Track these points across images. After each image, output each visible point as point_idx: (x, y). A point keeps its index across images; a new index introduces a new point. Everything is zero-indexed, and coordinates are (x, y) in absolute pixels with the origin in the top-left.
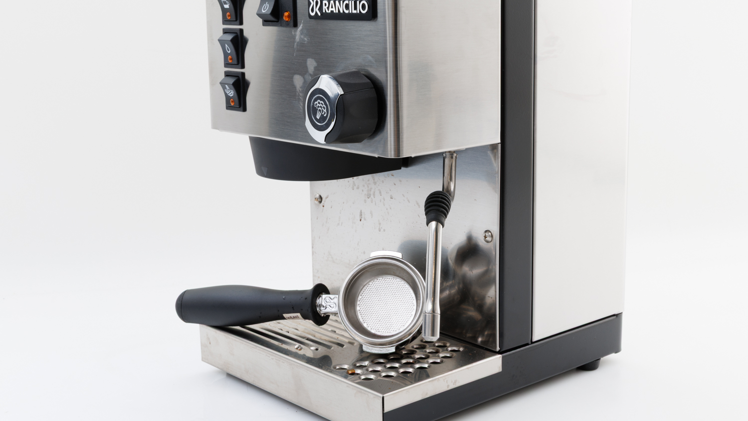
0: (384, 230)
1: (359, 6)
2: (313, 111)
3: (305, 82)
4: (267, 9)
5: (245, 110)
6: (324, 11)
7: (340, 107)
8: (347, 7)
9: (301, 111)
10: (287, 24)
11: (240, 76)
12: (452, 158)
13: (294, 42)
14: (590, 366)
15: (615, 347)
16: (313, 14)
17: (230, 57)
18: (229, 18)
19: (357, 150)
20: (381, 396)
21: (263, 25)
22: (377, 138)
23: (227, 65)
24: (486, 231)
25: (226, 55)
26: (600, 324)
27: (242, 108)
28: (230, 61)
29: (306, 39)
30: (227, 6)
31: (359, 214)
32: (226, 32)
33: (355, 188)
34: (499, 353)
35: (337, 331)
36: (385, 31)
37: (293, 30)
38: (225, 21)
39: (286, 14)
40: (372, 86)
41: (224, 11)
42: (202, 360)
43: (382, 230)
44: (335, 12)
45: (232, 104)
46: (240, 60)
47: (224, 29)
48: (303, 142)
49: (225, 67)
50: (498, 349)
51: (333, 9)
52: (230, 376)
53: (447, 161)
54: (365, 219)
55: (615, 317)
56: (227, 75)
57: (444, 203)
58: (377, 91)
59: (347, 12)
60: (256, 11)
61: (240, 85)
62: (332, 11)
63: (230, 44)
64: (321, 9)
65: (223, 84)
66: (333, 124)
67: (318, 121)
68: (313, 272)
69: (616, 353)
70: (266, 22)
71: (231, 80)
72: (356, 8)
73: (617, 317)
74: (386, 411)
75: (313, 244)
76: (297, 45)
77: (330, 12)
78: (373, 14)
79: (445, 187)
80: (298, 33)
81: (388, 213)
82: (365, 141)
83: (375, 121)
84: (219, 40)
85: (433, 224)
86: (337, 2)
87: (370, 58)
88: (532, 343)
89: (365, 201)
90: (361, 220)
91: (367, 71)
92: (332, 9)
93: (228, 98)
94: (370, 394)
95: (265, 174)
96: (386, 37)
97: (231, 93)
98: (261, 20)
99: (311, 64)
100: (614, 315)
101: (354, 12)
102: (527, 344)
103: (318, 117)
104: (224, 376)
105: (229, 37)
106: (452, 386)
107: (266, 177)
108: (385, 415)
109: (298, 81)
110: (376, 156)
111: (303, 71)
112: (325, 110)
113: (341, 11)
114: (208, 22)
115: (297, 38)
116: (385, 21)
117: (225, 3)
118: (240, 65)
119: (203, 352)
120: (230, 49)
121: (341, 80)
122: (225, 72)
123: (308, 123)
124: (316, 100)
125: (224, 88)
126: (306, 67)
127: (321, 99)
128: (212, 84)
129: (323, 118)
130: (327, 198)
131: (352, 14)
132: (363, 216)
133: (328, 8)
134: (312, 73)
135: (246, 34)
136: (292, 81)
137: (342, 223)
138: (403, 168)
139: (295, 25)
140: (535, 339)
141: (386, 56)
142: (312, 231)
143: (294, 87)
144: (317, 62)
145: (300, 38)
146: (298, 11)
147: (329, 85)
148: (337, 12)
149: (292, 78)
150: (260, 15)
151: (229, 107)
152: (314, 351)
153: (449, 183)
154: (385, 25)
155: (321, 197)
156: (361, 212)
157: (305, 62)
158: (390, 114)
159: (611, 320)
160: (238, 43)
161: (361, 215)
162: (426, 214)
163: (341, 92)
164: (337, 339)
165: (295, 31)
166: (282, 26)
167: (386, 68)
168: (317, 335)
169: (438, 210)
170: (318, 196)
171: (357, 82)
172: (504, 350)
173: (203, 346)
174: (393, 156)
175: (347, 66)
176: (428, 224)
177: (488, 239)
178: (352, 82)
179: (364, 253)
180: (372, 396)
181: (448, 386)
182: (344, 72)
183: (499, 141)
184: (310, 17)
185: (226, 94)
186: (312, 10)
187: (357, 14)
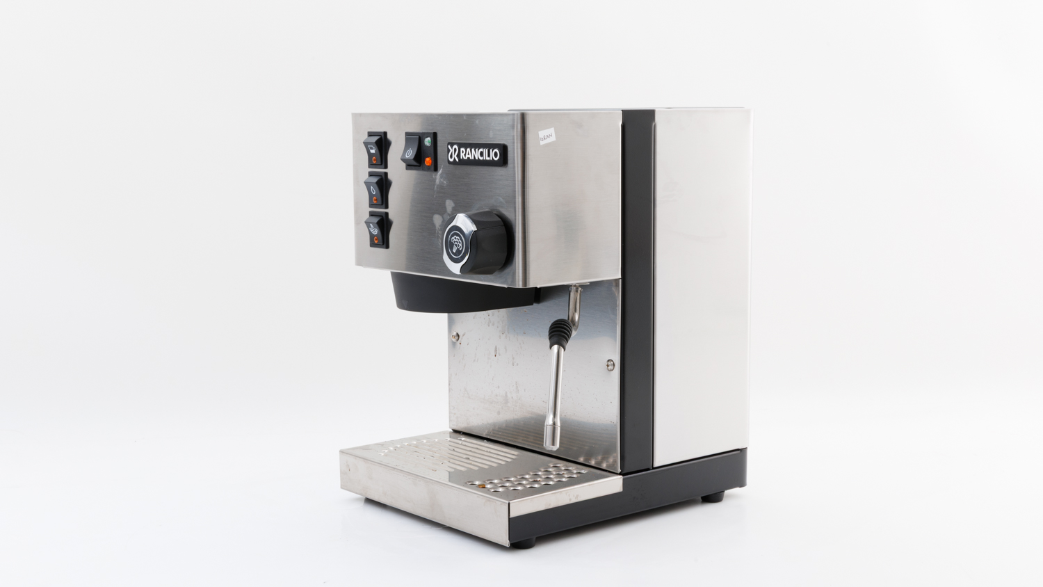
0: (517, 364)
1: (492, 154)
2: (450, 245)
3: (444, 221)
4: (410, 154)
5: (387, 247)
6: (461, 158)
7: (474, 242)
8: (482, 154)
9: (440, 247)
10: (428, 169)
11: (384, 216)
12: (577, 291)
13: (434, 185)
14: (712, 498)
15: (740, 481)
16: (451, 160)
17: (375, 198)
18: (375, 162)
19: (489, 281)
20: (508, 502)
21: (407, 169)
22: (507, 271)
23: (371, 205)
24: (609, 361)
25: (371, 196)
26: (723, 457)
27: (385, 245)
28: (375, 202)
29: (445, 182)
30: (373, 151)
31: (494, 350)
32: (371, 174)
33: (491, 324)
34: (620, 474)
35: (471, 458)
36: (514, 176)
37: (434, 174)
38: (371, 165)
39: (428, 159)
40: (502, 224)
41: (370, 155)
42: (341, 488)
43: (515, 364)
44: (471, 159)
45: (376, 242)
46: (384, 202)
47: (369, 173)
48: (444, 276)
49: (370, 207)
50: (619, 471)
51: (470, 156)
52: (369, 501)
53: (572, 294)
54: (500, 355)
55: (739, 452)
56: (372, 214)
57: (565, 329)
58: (507, 229)
59: (481, 158)
60: (400, 156)
61: (384, 224)
62: (468, 158)
63: (376, 185)
64: (459, 155)
65: (367, 223)
66: (467, 257)
67: (455, 254)
68: (450, 409)
69: (740, 487)
70: (409, 166)
71: (376, 220)
72: (489, 156)
73: (741, 452)
74: (511, 517)
75: (449, 381)
76: (437, 188)
77: (466, 158)
78: (504, 161)
79: (570, 318)
80: (438, 177)
81: (521, 348)
82: (495, 274)
83: (505, 255)
84: (365, 182)
85: (555, 347)
86: (473, 150)
87: (501, 199)
88: (654, 468)
89: (500, 337)
90: (495, 356)
91: (499, 212)
92: (468, 156)
93: (372, 236)
94: (497, 502)
95: (406, 307)
96: (515, 181)
97: (376, 231)
98: (405, 164)
99: (449, 205)
100: (738, 450)
101: (488, 159)
102: (648, 469)
103: (454, 251)
104: (361, 505)
105: (375, 180)
106: (574, 500)
107: (406, 309)
108: (510, 520)
109: (438, 220)
110: (506, 286)
111: (442, 211)
112: (461, 245)
113: (477, 158)
114: (354, 166)
115: (437, 182)
116: (514, 167)
117: (372, 149)
118: (384, 205)
119: (342, 479)
120: (374, 191)
121: (475, 218)
122: (370, 212)
123: (445, 257)
124: (452, 236)
125: (369, 227)
126: (445, 207)
127: (458, 235)
128: (357, 223)
129: (459, 252)
130: (464, 335)
131: (486, 161)
132: (498, 352)
133: (465, 155)
134: (450, 213)
135: (390, 177)
136: (432, 220)
137: (478, 359)
138: (534, 304)
139: (436, 169)
140: (656, 465)
141: (514, 197)
142: (449, 368)
143: (434, 226)
144: (454, 203)
145: (440, 181)
146: (439, 157)
147: (464, 223)
148: (473, 158)
149: (432, 217)
150: (404, 160)
151: (373, 245)
152: (449, 472)
153: (574, 314)
154: (514, 171)
155: (458, 335)
156: (496, 348)
157: (445, 202)
158: (518, 249)
159: (735, 454)
160: (383, 185)
161: (496, 351)
162: (550, 339)
163: (473, 228)
164: (471, 464)
165: (436, 175)
166: (423, 170)
167: (515, 208)
168: (452, 461)
169: (560, 335)
170: (455, 334)
171: (489, 220)
172: (624, 472)
173: (343, 473)
174: (521, 287)
175: (481, 206)
176: (551, 348)
177: (610, 367)
178: (485, 220)
179: (499, 387)
180: (499, 503)
181: (570, 500)
182: (478, 211)
183: (620, 277)
184: (449, 162)
185: (370, 232)
186: (451, 157)
187: (490, 160)
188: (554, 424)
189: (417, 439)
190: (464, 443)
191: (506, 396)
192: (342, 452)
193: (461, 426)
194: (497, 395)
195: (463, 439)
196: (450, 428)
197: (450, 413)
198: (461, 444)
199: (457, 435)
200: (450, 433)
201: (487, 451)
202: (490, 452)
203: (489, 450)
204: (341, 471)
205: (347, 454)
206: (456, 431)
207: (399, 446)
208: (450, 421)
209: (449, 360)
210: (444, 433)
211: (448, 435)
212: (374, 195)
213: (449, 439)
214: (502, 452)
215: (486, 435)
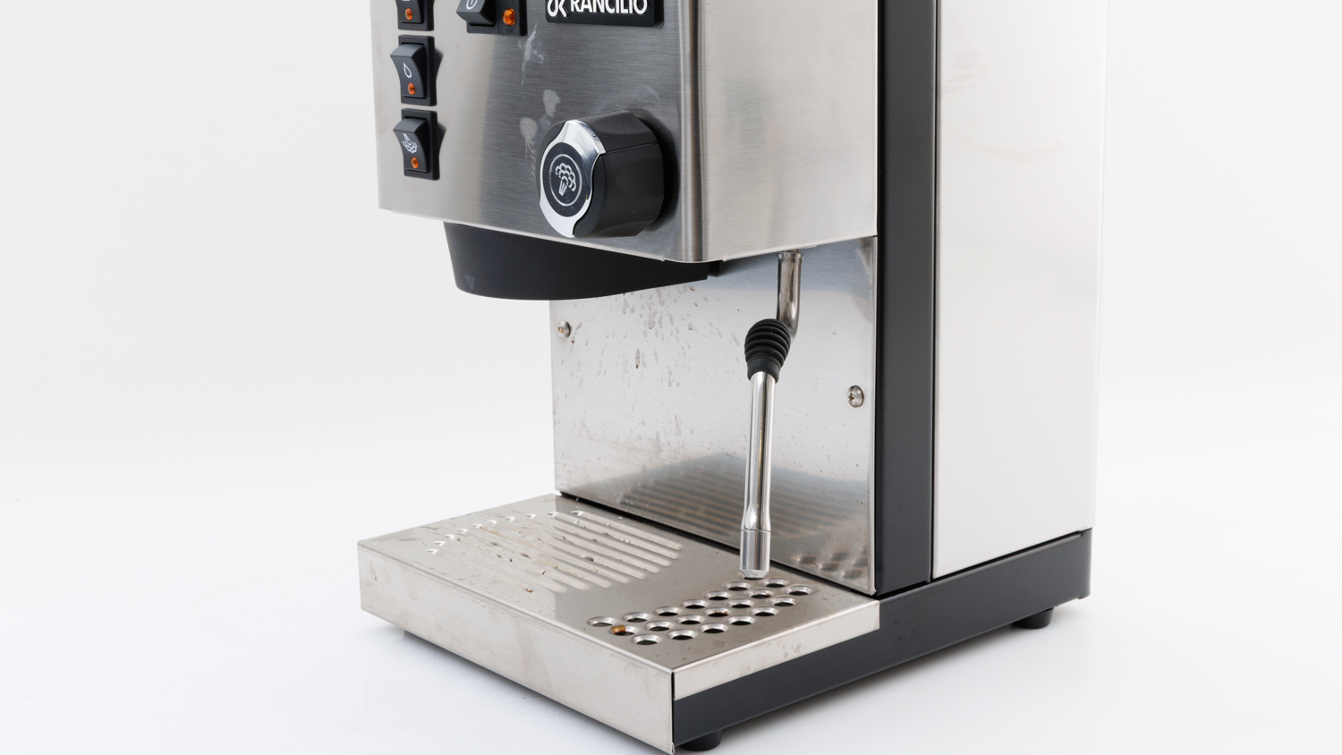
0: (678, 385)
1: (632, 3)
2: (552, 182)
3: (540, 130)
4: (475, 3)
5: (436, 176)
6: (572, 10)
7: (600, 175)
8: (612, 2)
9: (534, 180)
10: (509, 31)
11: (429, 118)
12: (793, 261)
13: (521, 61)
14: (1034, 621)
15: (1078, 588)
16: (553, 14)
17: (411, 85)
18: (409, 18)
19: (630, 248)
20: (670, 671)
21: (469, 31)
22: (664, 229)
23: (406, 98)
24: (852, 388)
25: (404, 81)
26: (1052, 548)
27: (431, 174)
28: (411, 93)
29: (541, 56)
31: (634, 356)
32: (404, 41)
33: (628, 310)
34: (875, 597)
35: (596, 559)
36: (677, 46)
37: (520, 40)
38: (403, 23)
39: (508, 13)
40: (655, 139)
41: (401, 6)
42: (363, 608)
43: (674, 384)
44: (591, 11)
45: (415, 167)
46: (429, 94)
47: (400, 38)
48: (542, 233)
49: (403, 102)
50: (873, 590)
51: (589, 6)
52: (410, 636)
53: (785, 266)
54: (645, 365)
55: (1079, 536)
56: (407, 115)
57: (778, 340)
58: (663, 148)
59: (611, 11)
60: (455, 7)
61: (429, 134)
62: (586, 10)
63: (412, 62)
64: (567, 5)
65: (398, 132)
66: (586, 205)
67: (562, 199)
68: (555, 456)
69: (1080, 598)
70: (473, 26)
71: (413, 126)
72: (626, 6)
73: (1082, 536)
74: (677, 698)
75: (554, 408)
76: (527, 67)
77: (582, 10)
78: (656, 15)
79: (782, 311)
80: (529, 46)
81: (685, 354)
82: (643, 233)
83: (660, 199)
84: (392, 56)
85: (760, 376)
87: (651, 91)
88: (933, 580)
89: (645, 334)
90: (637, 367)
91: (646, 114)
92: (586, 7)
93: (407, 157)
94: (650, 669)
95: (472, 288)
96: (678, 55)
97: (414, 147)
98: (465, 22)
99: (551, 100)
100: (1077, 533)
101: (624, 11)
102: (925, 583)
103: (562, 193)
104: (401, 636)
105: (410, 51)
106: (792, 655)
107: (473, 292)
108: (676, 705)
109: (528, 128)
110: (662, 258)
111: (536, 111)
112: (574, 181)
113: (602, 11)
114: (373, 24)
115: (527, 55)
116: (677, 28)
118: (429, 99)
119: (363, 593)
120: (410, 72)
121: (600, 129)
122: (403, 111)
123: (544, 204)
124: (557, 163)
125: (401, 139)
126: (542, 105)
127: (567, 162)
128: (380, 131)
129: (569, 195)
130: (579, 327)
131: (621, 15)
132: (641, 360)
133: (580, 4)
134: (551, 115)
135: (438, 45)
136: (518, 128)
137: (605, 371)
138: (710, 278)
139: (524, 32)
140: (937, 574)
141: (677, 87)
142: (554, 384)
143: (522, 139)
144: (560, 96)
145: (532, 54)
146: (528, 8)
147: (579, 137)
148: (595, 11)
149: (518, 123)
150: (463, 14)
151: (409, 172)
152: (556, 594)
153: (788, 306)
154: (677, 35)
155: (568, 326)
156: (638, 353)
157: (541, 96)
158: (686, 188)
159: (1072, 541)
160: (426, 61)
161: (638, 358)
162: (748, 359)
163: (600, 149)
164: (595, 574)
165: (523, 43)
166: (499, 33)
167: (679, 108)
168: (562, 566)
169: (768, 353)
170: (563, 324)
171: (629, 131)
172: (883, 592)
173: (364, 584)
174: (691, 261)
175: (613, 103)
176: (750, 377)
177: (857, 401)
178: (621, 132)
179: (643, 423)
180: (654, 672)
181: (786, 655)
182: (607, 115)
183: (875, 233)
184: (549, 18)
185: (404, 149)
186: (553, 8)
187: (628, 15)
188: (759, 525)
189: (498, 513)
190: (583, 523)
191: (658, 439)
192: (361, 545)
193: (575, 484)
194: (640, 438)
195: (580, 513)
196: (557, 489)
197: (556, 462)
198: (576, 526)
199: (569, 503)
200: (557, 497)
201: (624, 542)
202: (629, 544)
203: (628, 539)
204: (361, 579)
205: (371, 549)
206: (566, 496)
207: (465, 531)
208: (557, 476)
209: (553, 372)
210: (546, 499)
211: (553, 505)
212: (410, 80)
213: (555, 514)
214: (652, 542)
215: (623, 503)
